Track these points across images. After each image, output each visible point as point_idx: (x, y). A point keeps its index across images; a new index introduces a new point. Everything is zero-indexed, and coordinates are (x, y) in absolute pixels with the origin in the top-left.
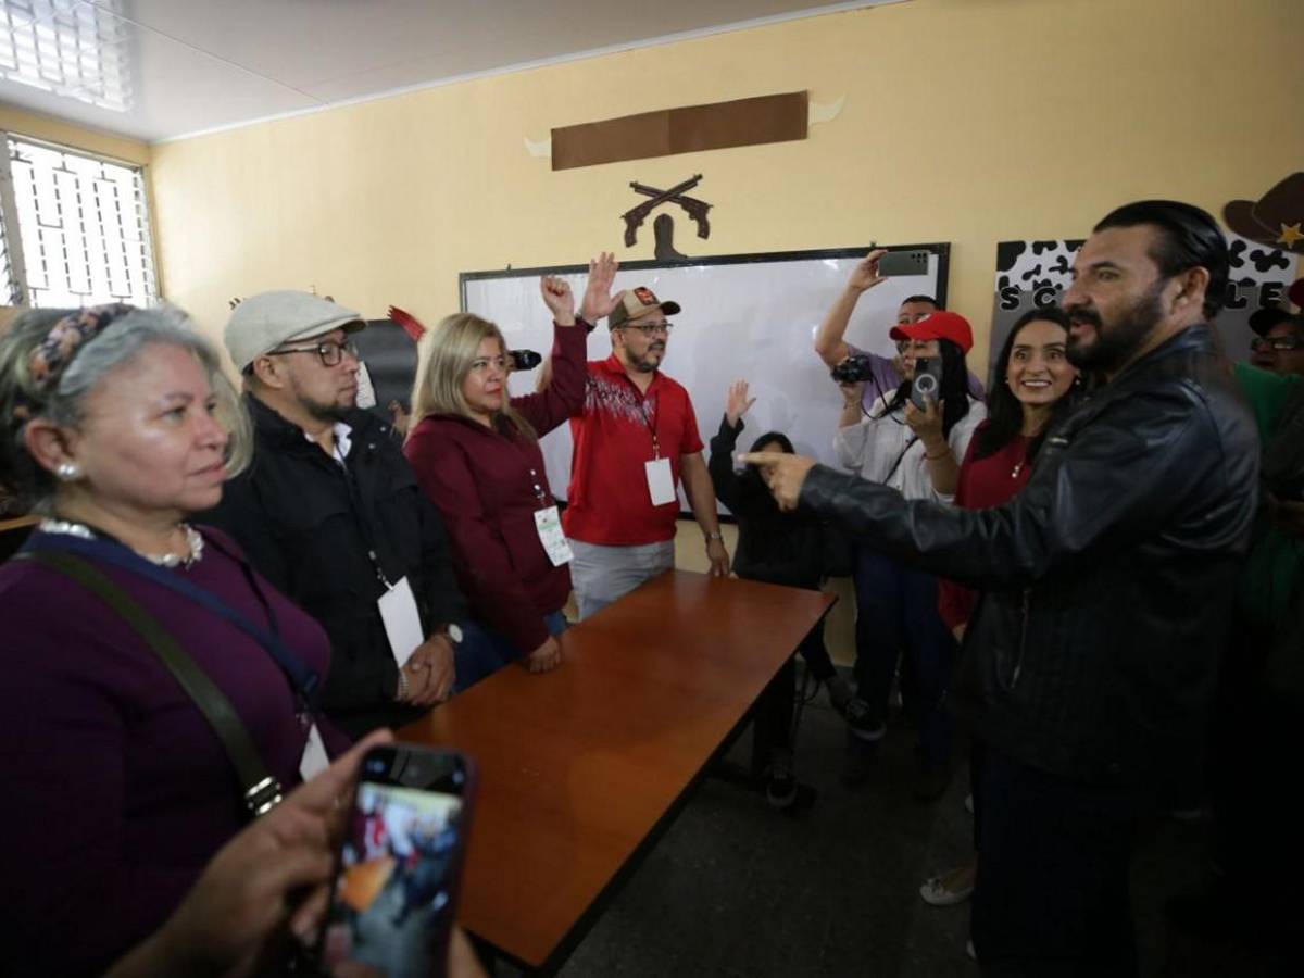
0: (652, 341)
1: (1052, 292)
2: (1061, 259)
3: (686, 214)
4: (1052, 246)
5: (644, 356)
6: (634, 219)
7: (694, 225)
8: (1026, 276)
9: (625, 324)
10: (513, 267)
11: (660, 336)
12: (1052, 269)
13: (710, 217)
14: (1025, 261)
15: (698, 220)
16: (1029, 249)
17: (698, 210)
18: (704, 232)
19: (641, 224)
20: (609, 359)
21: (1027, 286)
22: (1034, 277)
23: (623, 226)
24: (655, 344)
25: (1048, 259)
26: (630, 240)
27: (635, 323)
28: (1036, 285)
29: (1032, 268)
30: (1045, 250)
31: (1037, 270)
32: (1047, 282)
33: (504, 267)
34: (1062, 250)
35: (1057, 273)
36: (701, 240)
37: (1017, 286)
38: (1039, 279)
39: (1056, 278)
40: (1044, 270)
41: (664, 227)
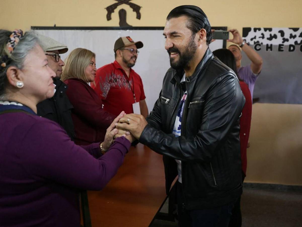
0: (133, 56)
1: (260, 45)
2: (262, 34)
3: (132, 9)
4: (259, 29)
5: (129, 61)
6: (110, 9)
7: (135, 13)
8: (252, 39)
9: (122, 48)
10: (57, 26)
11: (135, 54)
12: (260, 37)
13: (141, 11)
14: (251, 34)
15: (136, 12)
16: (252, 30)
17: (136, 8)
18: (139, 17)
19: (113, 12)
20: (114, 63)
21: (252, 43)
22: (254, 40)
23: (106, 12)
24: (134, 57)
25: (258, 34)
26: (109, 18)
27: (126, 48)
28: (255, 43)
29: (253, 37)
30: (257, 31)
31: (255, 38)
32: (258, 42)
33: (53, 25)
34: (262, 31)
35: (261, 39)
36: (138, 20)
37: (249, 43)
38: (256, 40)
39: (261, 41)
40: (257, 38)
41: (123, 14)
